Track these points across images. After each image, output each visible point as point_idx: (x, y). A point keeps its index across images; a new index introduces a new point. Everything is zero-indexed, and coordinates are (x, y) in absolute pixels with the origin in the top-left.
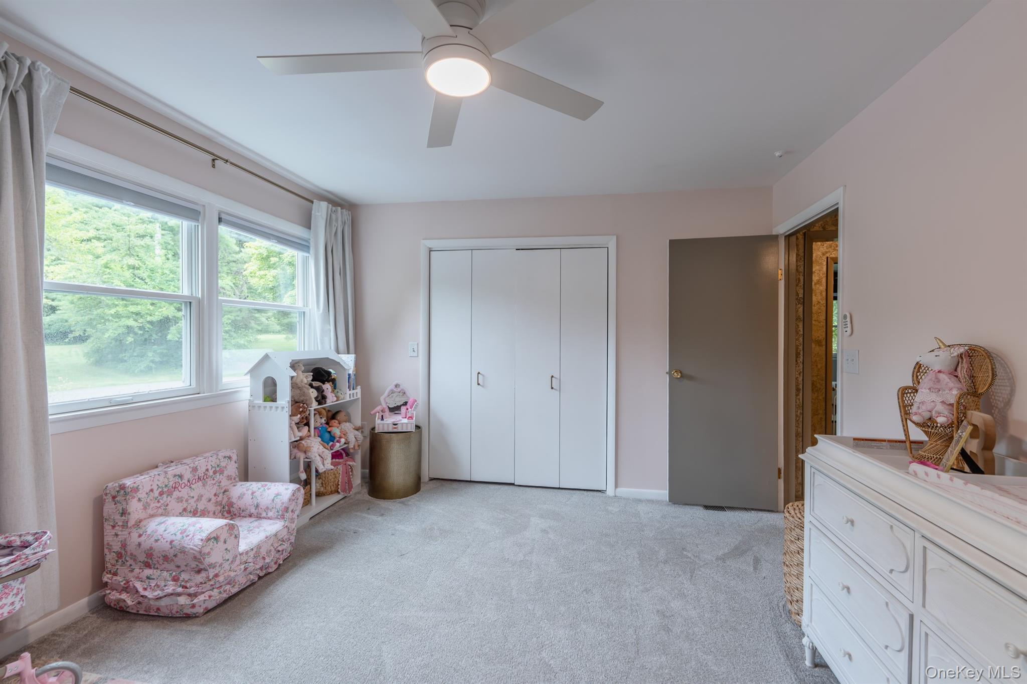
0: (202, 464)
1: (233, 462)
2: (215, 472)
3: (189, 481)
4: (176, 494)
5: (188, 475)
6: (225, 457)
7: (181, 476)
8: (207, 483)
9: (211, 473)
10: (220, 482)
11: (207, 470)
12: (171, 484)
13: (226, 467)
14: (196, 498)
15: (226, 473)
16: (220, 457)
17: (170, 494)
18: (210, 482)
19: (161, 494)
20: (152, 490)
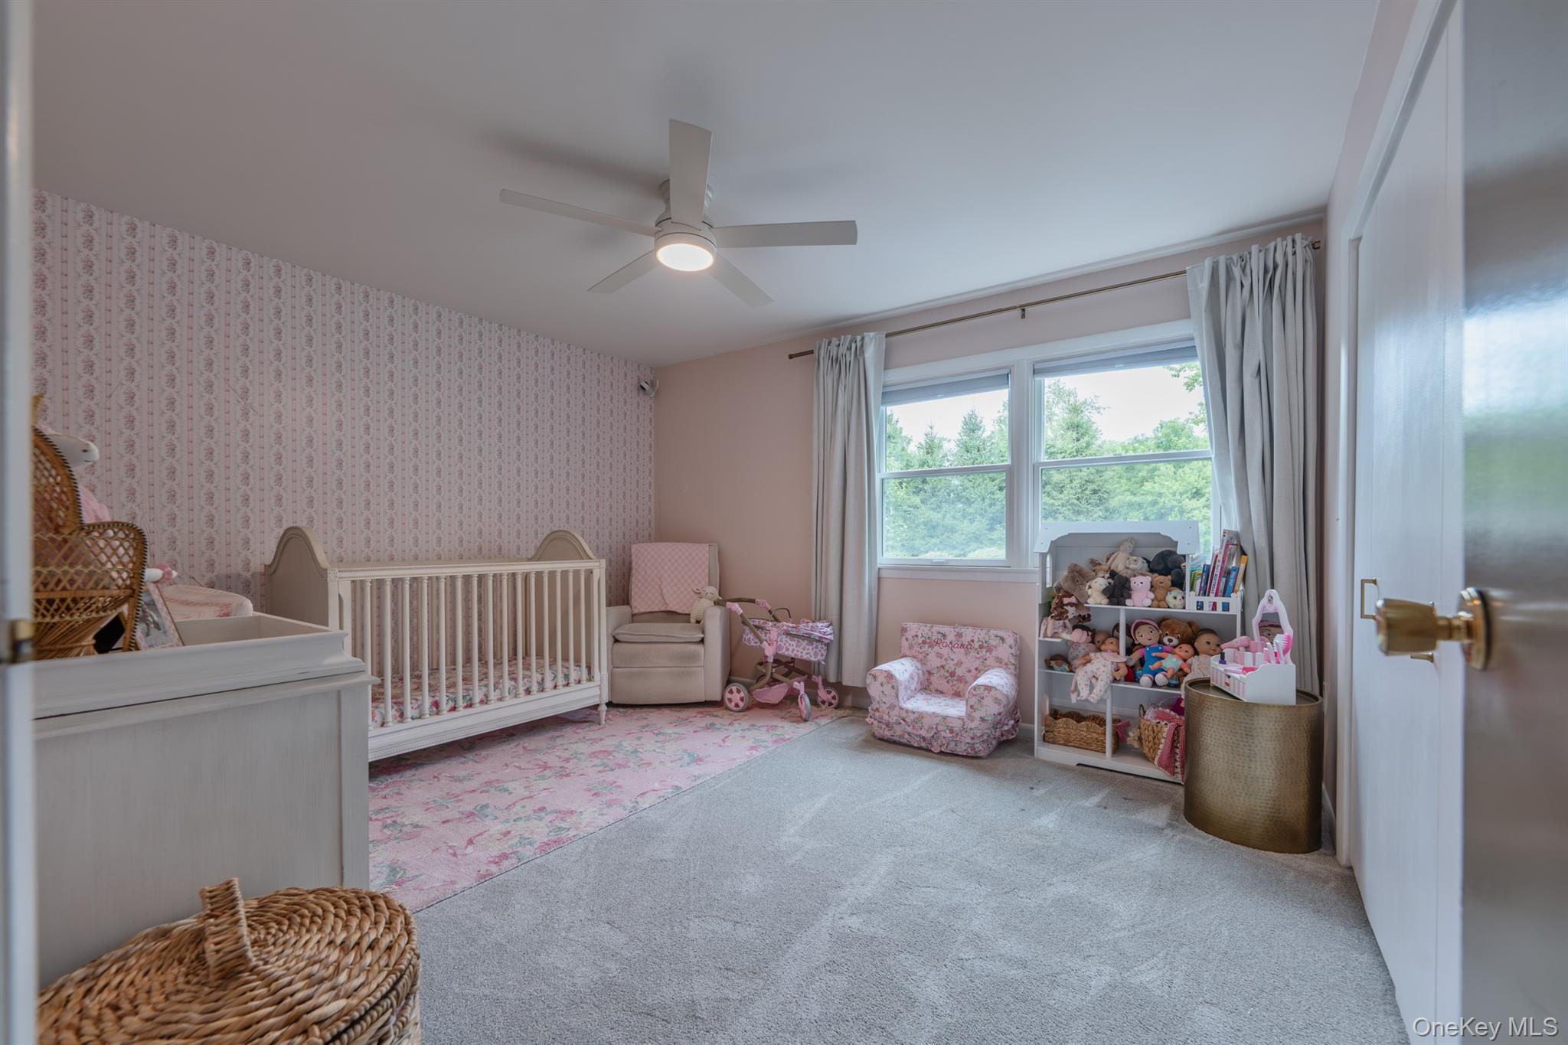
0: (969, 634)
1: (1006, 646)
2: (981, 647)
3: (951, 643)
4: (936, 648)
5: (951, 637)
6: (996, 636)
7: (944, 636)
8: (970, 653)
9: (976, 645)
10: (986, 659)
11: (973, 641)
12: (934, 638)
13: (995, 647)
14: (955, 661)
15: (994, 653)
16: (990, 634)
17: (931, 646)
18: (973, 654)
19: (924, 642)
20: (917, 636)
